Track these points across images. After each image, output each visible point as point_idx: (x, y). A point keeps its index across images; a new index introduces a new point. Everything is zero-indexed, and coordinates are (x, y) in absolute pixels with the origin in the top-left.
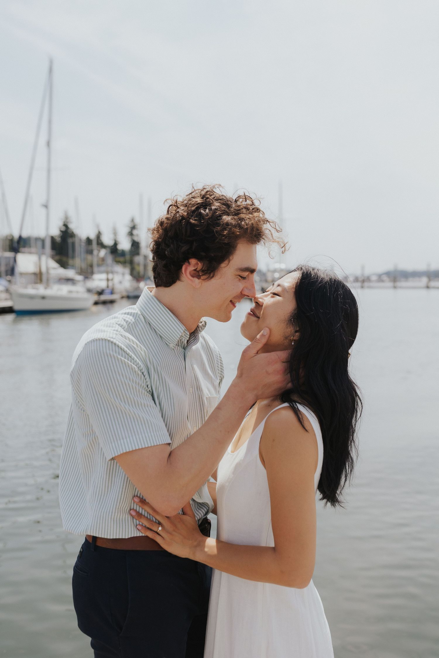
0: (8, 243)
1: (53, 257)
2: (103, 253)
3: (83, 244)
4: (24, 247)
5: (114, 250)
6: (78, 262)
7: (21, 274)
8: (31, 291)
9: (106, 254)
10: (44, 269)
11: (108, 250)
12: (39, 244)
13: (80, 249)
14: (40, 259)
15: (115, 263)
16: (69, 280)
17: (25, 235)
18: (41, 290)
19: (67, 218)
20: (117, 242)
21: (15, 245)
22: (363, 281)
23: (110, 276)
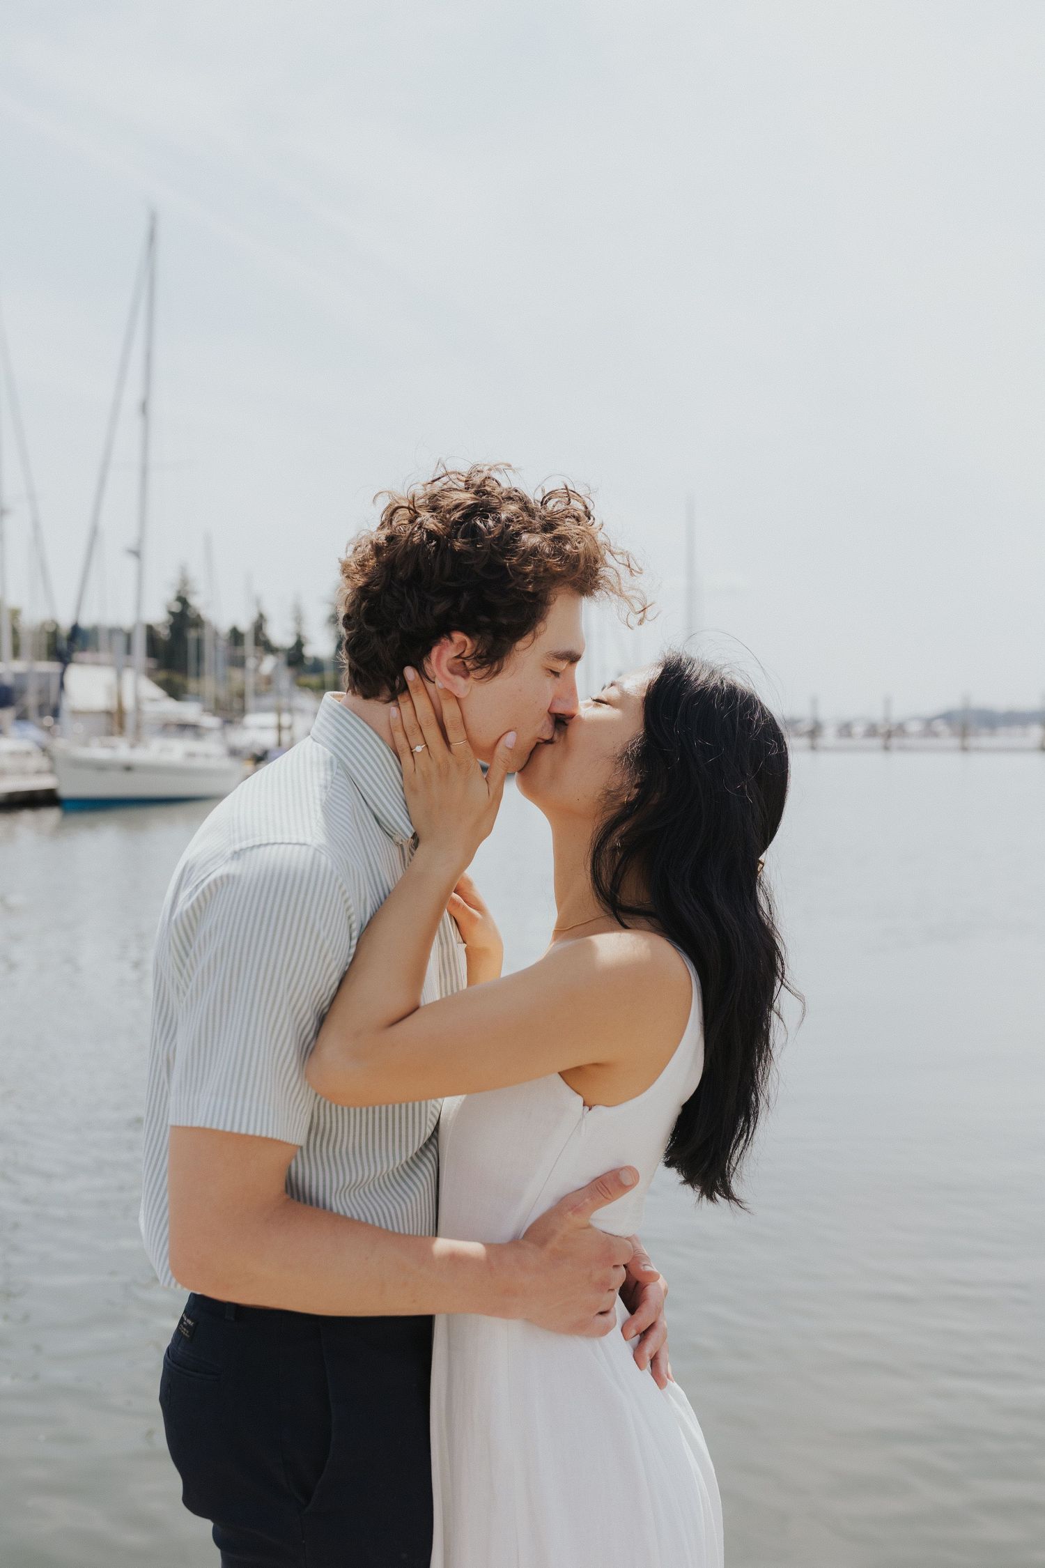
0: (44, 640)
1: (150, 674)
2: (269, 664)
3: (222, 644)
4: (84, 649)
5: (295, 658)
6: (209, 685)
7: (76, 713)
8: (98, 751)
9: (276, 667)
10: (129, 703)
11: (282, 658)
12: (120, 642)
13: (214, 654)
14: (119, 677)
15: (298, 688)
16: (186, 728)
17: (86, 621)
18: (122, 751)
19: (184, 582)
20: (303, 640)
21: (63, 645)
22: (889, 735)
23: (286, 719)
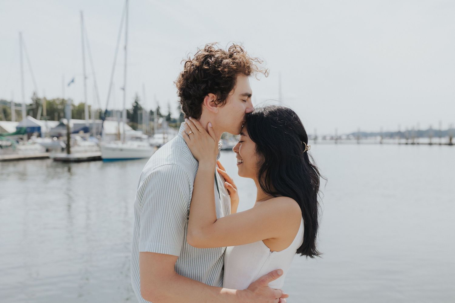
0: (98, 114)
1: (128, 123)
2: (161, 120)
3: (148, 114)
4: (109, 116)
5: (168, 118)
6: (144, 126)
7: (107, 135)
8: (113, 145)
9: (163, 121)
10: (121, 131)
11: (165, 119)
12: (119, 114)
13: (146, 118)
14: (119, 124)
15: (169, 127)
16: (138, 138)
17: (109, 109)
18: (119, 145)
19: (137, 97)
20: (170, 114)
21: (103, 116)
22: (337, 139)
23: (166, 136)
